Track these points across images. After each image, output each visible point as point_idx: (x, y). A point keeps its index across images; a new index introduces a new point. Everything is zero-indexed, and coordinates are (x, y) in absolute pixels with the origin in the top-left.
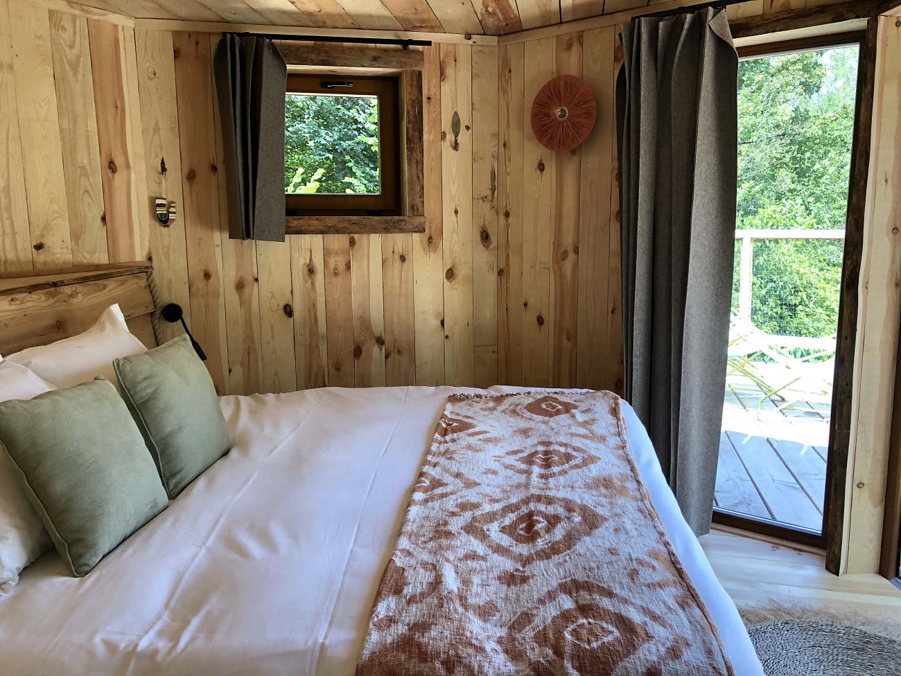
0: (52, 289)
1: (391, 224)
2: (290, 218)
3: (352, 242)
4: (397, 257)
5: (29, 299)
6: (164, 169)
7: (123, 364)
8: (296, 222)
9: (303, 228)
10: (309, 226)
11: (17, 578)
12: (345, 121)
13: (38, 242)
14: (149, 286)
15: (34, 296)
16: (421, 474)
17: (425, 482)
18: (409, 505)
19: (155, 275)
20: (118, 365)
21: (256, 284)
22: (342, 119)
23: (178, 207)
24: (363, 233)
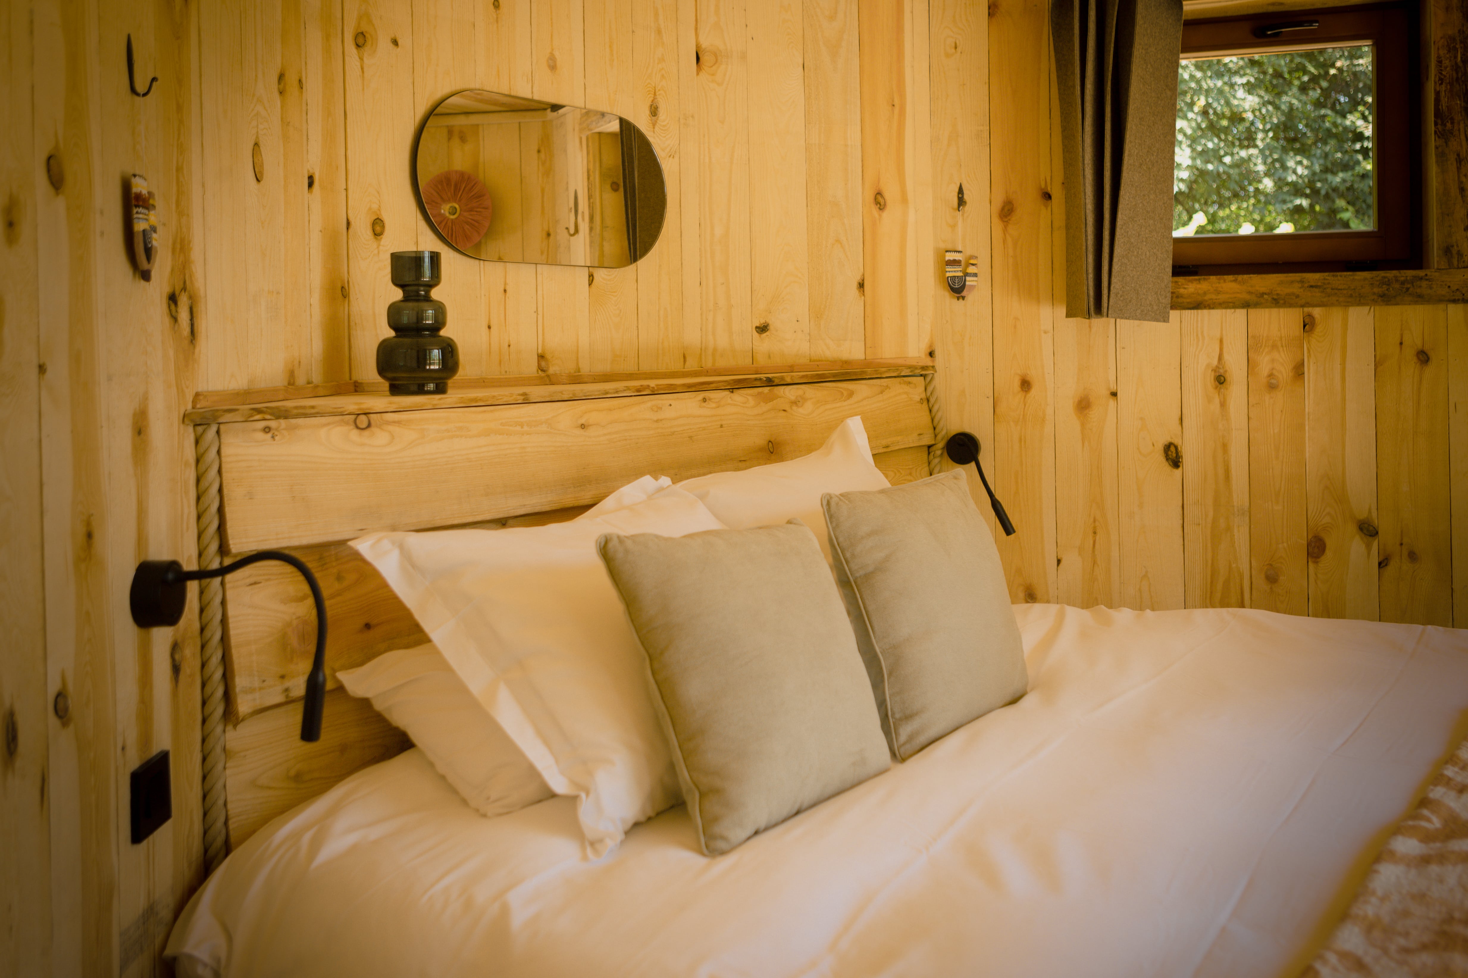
0: (766, 390)
1: (1397, 286)
2: (1181, 280)
3: (1308, 325)
4: (1410, 353)
5: (729, 401)
6: (961, 202)
7: (837, 504)
8: (1191, 287)
9: (1206, 298)
10: (1218, 293)
11: (620, 836)
12: (1335, 136)
13: (762, 321)
14: (928, 401)
15: (739, 397)
16: (1424, 802)
17: (1429, 820)
18: (1378, 859)
19: (939, 381)
20: (828, 503)
21: (1112, 402)
22: (1329, 134)
23: (982, 267)
24: (1332, 305)
